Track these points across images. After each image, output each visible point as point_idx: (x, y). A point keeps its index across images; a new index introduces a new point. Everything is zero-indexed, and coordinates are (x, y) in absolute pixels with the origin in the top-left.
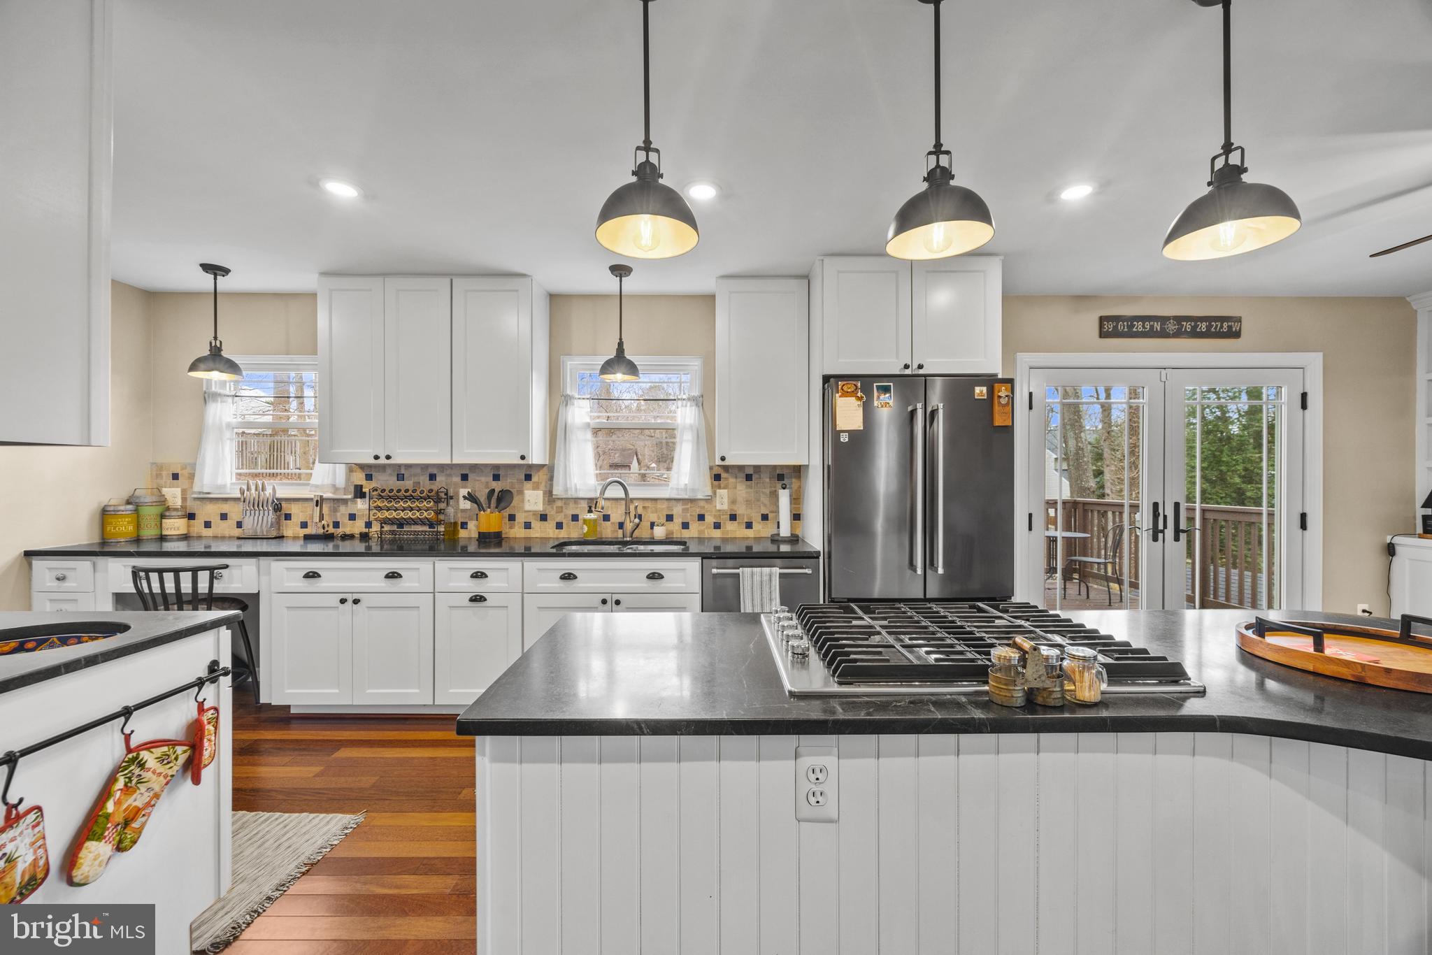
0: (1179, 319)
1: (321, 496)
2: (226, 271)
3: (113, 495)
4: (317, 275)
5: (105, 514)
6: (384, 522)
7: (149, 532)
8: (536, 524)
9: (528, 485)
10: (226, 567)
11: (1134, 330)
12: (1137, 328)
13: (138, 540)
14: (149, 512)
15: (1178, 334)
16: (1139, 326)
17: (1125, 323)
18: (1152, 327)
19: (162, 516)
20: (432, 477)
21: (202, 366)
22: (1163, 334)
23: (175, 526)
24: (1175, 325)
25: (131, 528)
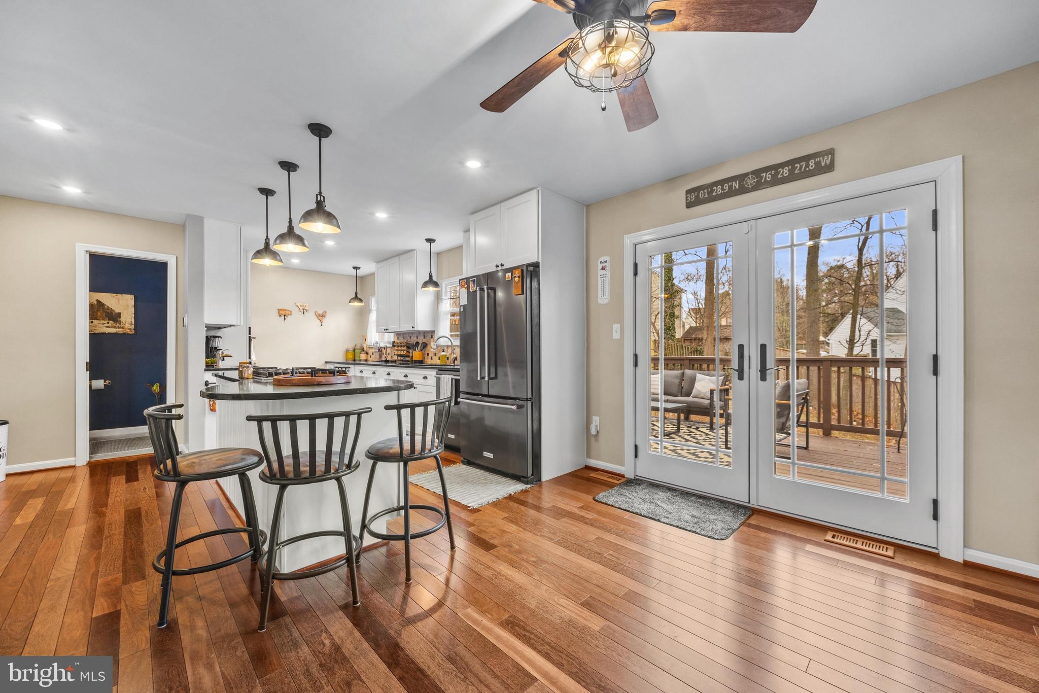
0: (757, 173)
1: (386, 346)
2: (359, 268)
3: (351, 347)
4: (375, 264)
5: (347, 351)
6: (398, 355)
7: (357, 358)
8: (434, 357)
9: (432, 340)
10: (349, 368)
11: (714, 194)
12: (716, 192)
13: (354, 360)
14: (357, 351)
15: (757, 187)
16: (718, 190)
17: (706, 191)
18: (731, 187)
19: (361, 353)
20: (410, 337)
21: (352, 301)
22: (743, 190)
23: (363, 357)
24: (754, 178)
25: (351, 356)
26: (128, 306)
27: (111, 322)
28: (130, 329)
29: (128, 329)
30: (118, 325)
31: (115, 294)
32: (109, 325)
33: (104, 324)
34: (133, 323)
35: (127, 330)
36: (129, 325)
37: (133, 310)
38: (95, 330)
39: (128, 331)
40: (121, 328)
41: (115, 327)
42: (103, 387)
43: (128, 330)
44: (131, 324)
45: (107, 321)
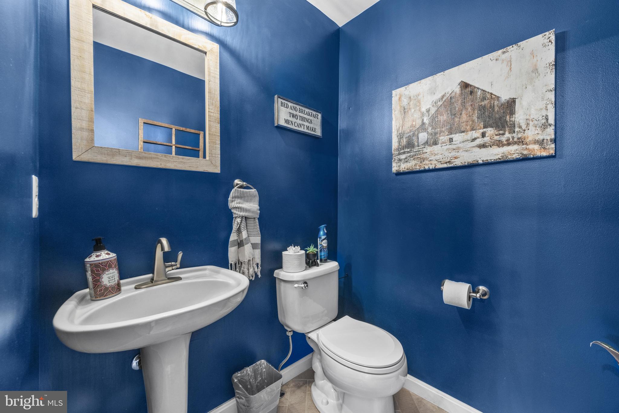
26: (535, 70)
27: (490, 131)
28: (541, 143)
29: (536, 142)
30: (507, 135)
31: (500, 52)
32: (487, 139)
33: (474, 140)
34: (552, 120)
35: (531, 147)
36: (539, 131)
37: (550, 79)
38: (456, 158)
39: (536, 150)
40: (515, 143)
41: (500, 144)
42: (464, 303)
43: (536, 147)
44: (545, 126)
45: (482, 131)
